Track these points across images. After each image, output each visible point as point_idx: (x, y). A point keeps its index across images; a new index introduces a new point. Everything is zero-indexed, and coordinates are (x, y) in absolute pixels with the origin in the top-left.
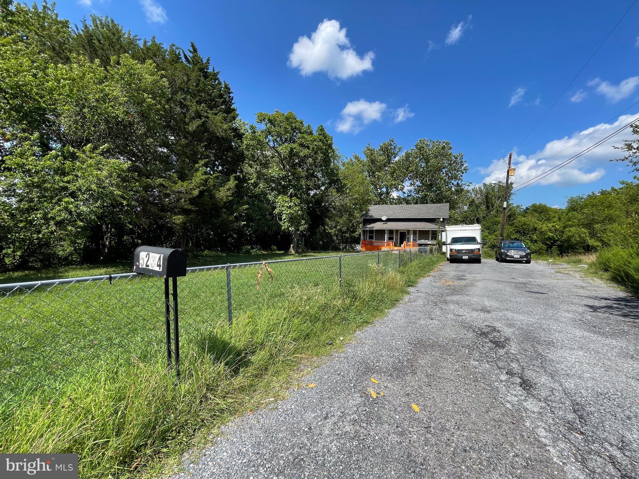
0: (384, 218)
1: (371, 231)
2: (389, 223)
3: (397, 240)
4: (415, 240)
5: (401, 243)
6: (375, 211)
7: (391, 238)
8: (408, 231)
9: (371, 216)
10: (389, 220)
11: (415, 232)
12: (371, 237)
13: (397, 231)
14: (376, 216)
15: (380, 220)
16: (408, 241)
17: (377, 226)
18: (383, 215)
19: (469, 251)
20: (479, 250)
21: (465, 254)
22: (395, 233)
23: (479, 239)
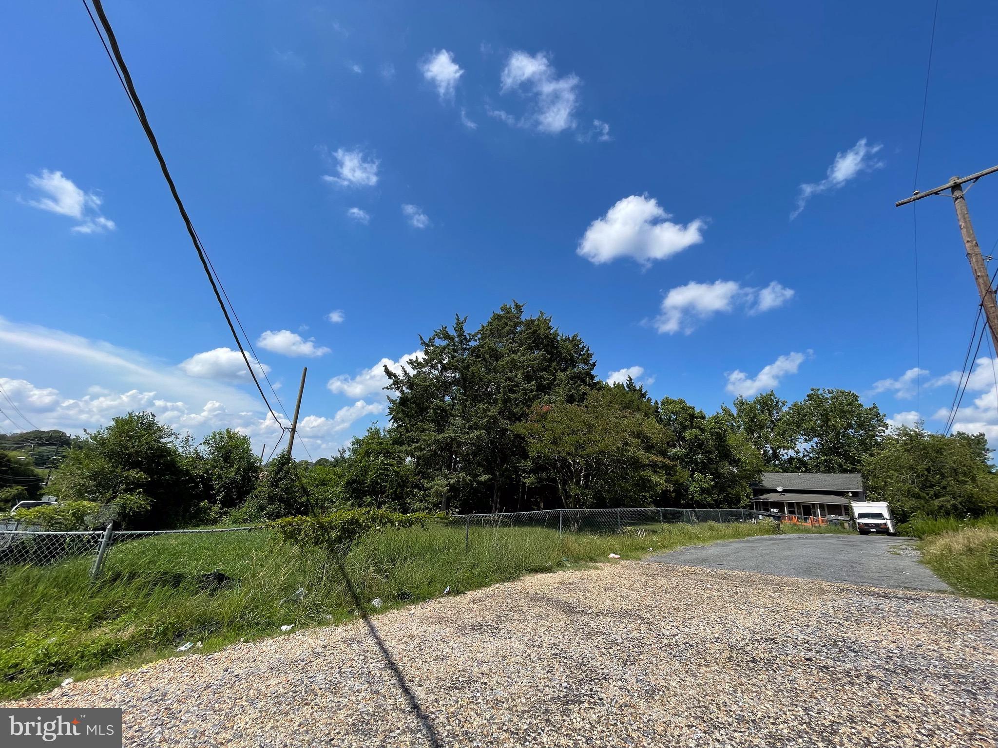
0: (780, 489)
1: (766, 504)
2: (787, 495)
3: (800, 514)
4: (823, 515)
5: (806, 517)
6: (769, 479)
7: (792, 512)
8: (813, 504)
9: (764, 486)
10: (786, 491)
11: (822, 506)
13: (798, 504)
14: (770, 486)
15: (775, 491)
16: (815, 515)
17: (772, 497)
18: (779, 486)
19: (877, 525)
20: (885, 524)
21: (872, 527)
22: (796, 508)
23: (886, 515)
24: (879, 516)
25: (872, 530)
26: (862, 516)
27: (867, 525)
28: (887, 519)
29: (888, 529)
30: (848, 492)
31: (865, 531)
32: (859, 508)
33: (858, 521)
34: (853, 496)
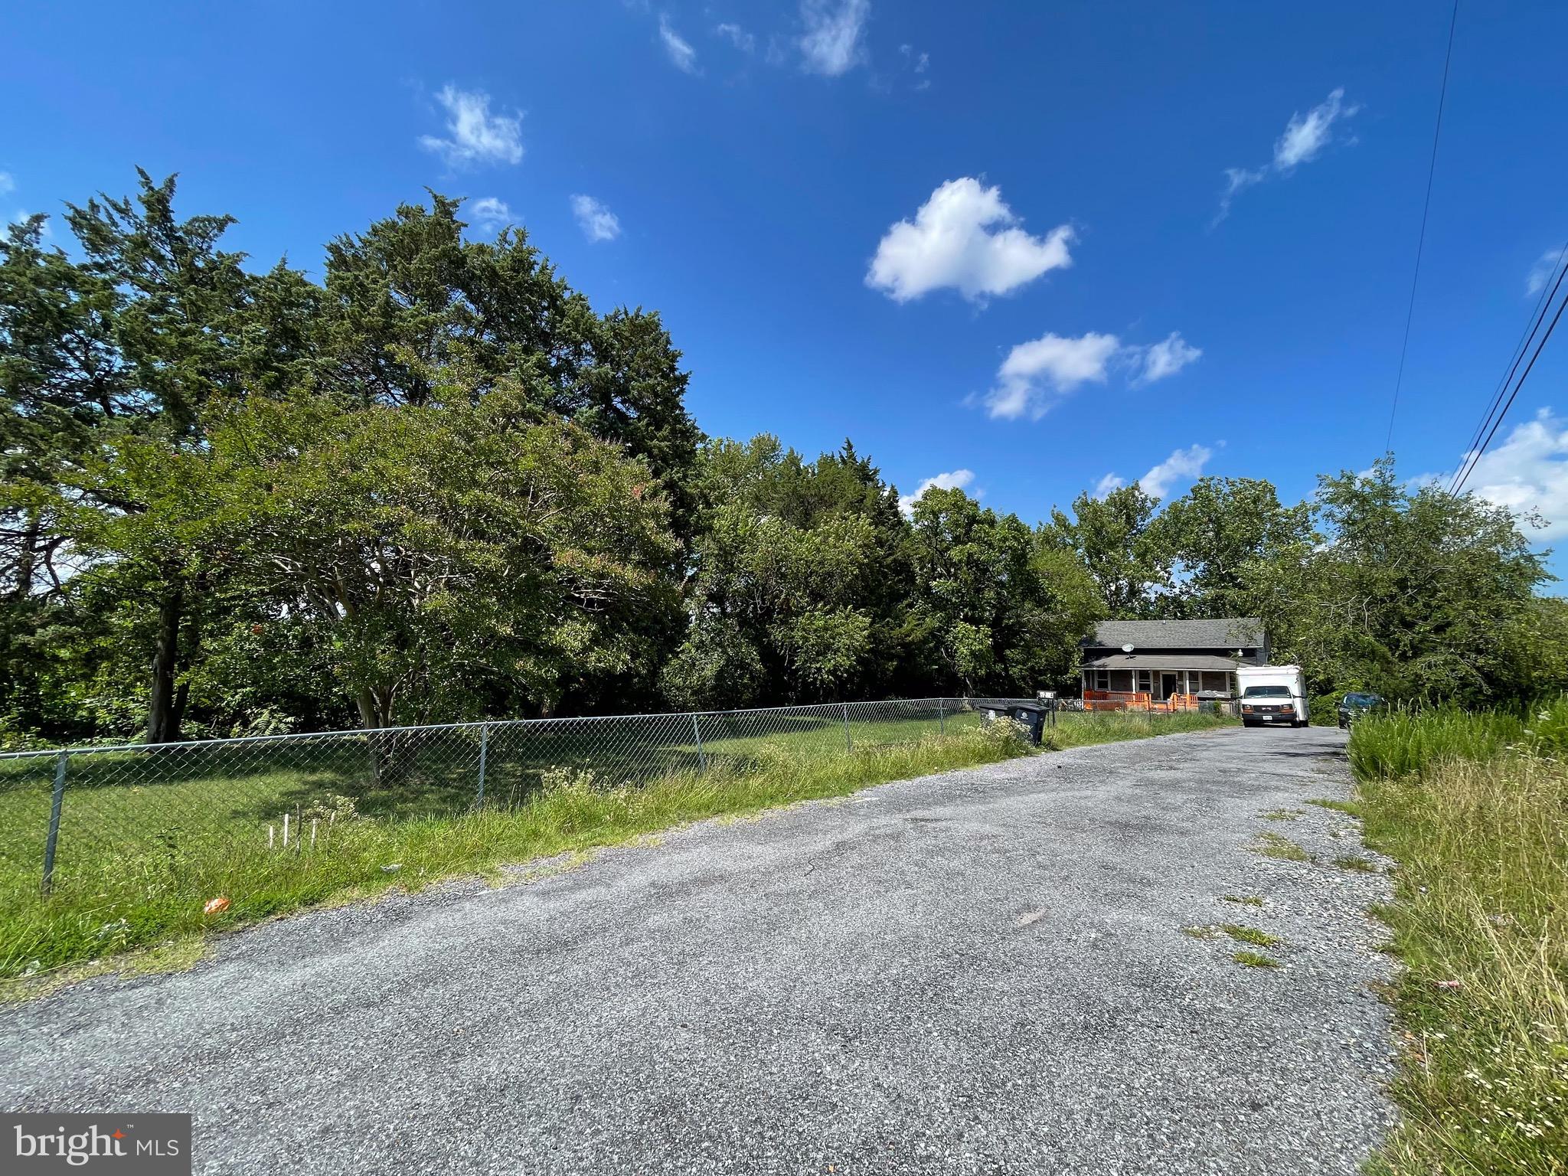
0: (1127, 648)
1: (1103, 674)
2: (1139, 658)
3: (1157, 689)
4: (1193, 691)
5: (1167, 696)
6: (1107, 632)
7: (1144, 687)
8: (1181, 673)
9: (1100, 644)
10: (1137, 651)
11: (1193, 676)
12: (1103, 685)
13: (1156, 673)
14: (1110, 643)
15: (1120, 652)
16: (1182, 692)
17: (1114, 663)
18: (1126, 642)
19: (1276, 708)
20: (1291, 706)
21: (1267, 712)
22: (1151, 677)
23: (1295, 689)
24: (1282, 691)
25: (1265, 718)
26: (1253, 691)
27: (1257, 708)
28: (1295, 697)
29: (1295, 715)
30: (1236, 650)
31: (1253, 720)
32: (1249, 676)
33: (1244, 702)
34: (1244, 656)
